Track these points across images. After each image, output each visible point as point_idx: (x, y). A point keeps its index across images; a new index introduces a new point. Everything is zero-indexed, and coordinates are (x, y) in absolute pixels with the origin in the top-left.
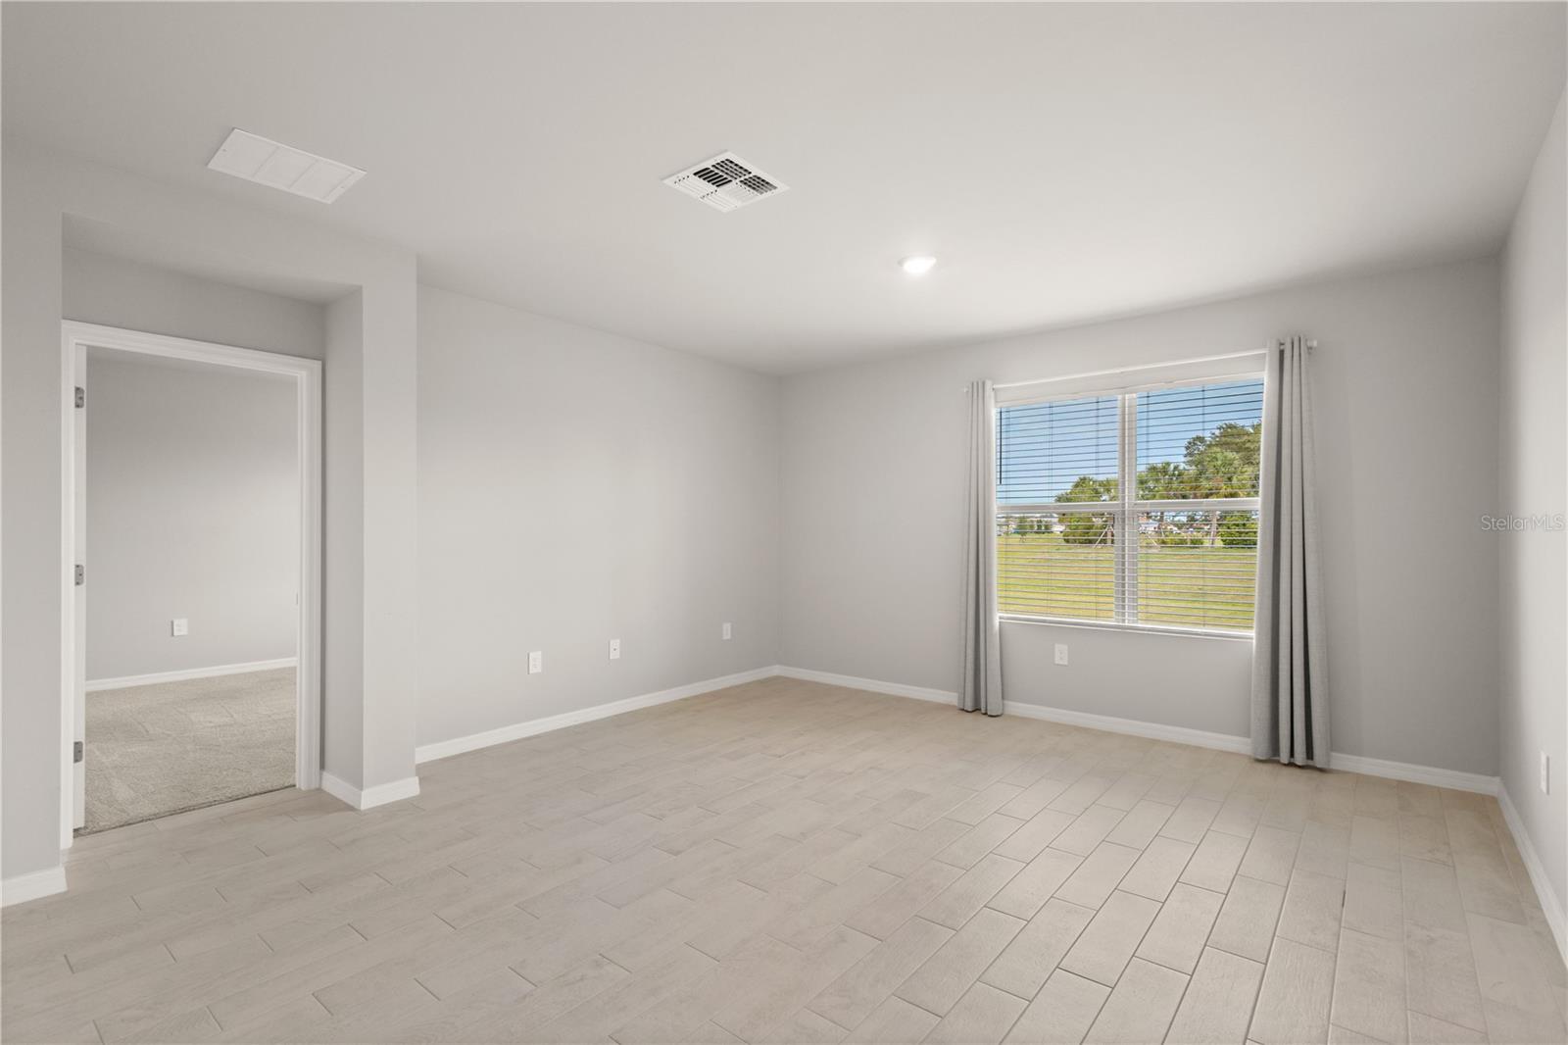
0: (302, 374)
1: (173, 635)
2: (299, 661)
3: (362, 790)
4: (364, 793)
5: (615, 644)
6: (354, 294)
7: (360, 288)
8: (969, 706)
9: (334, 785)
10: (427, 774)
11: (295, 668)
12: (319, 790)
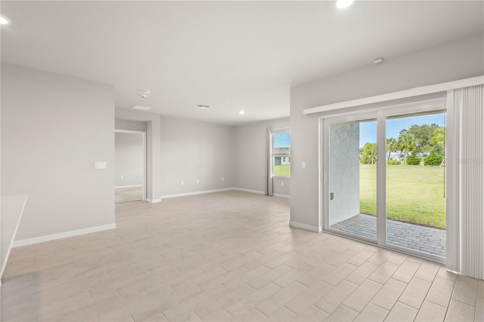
0: (143, 134)
1: (120, 179)
2: (143, 185)
3: (152, 199)
4: (153, 200)
5: (198, 181)
6: (151, 122)
7: (152, 121)
8: (266, 194)
9: (148, 200)
10: (162, 200)
11: (142, 187)
12: (146, 201)
